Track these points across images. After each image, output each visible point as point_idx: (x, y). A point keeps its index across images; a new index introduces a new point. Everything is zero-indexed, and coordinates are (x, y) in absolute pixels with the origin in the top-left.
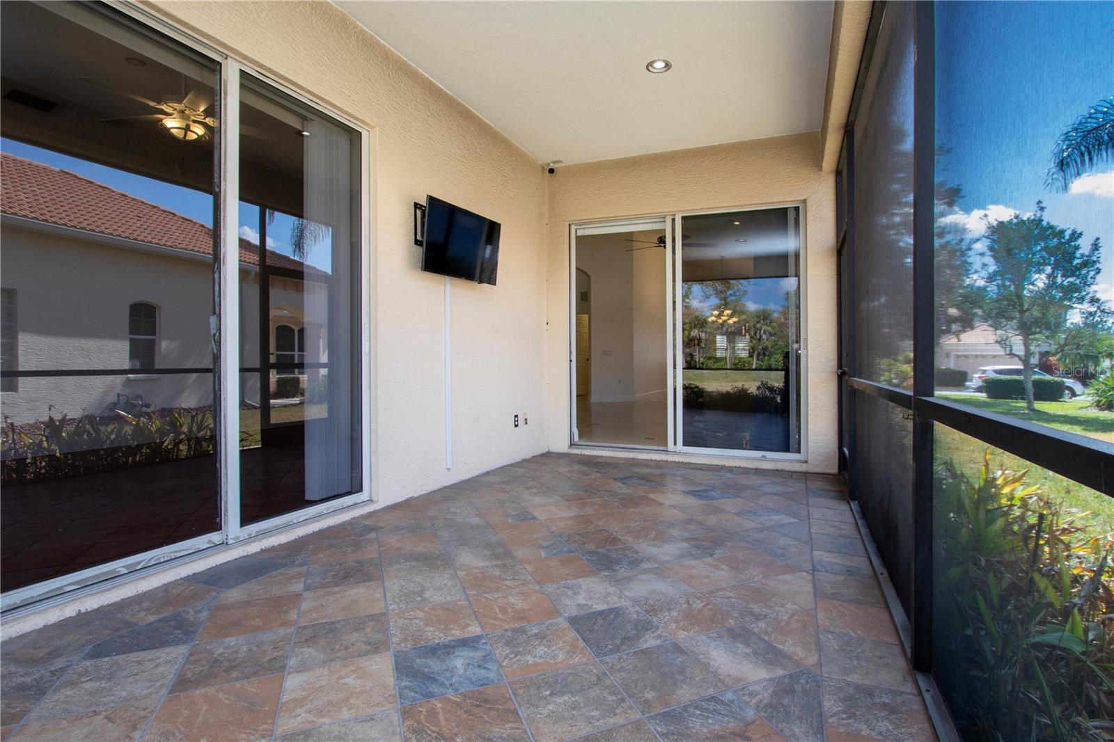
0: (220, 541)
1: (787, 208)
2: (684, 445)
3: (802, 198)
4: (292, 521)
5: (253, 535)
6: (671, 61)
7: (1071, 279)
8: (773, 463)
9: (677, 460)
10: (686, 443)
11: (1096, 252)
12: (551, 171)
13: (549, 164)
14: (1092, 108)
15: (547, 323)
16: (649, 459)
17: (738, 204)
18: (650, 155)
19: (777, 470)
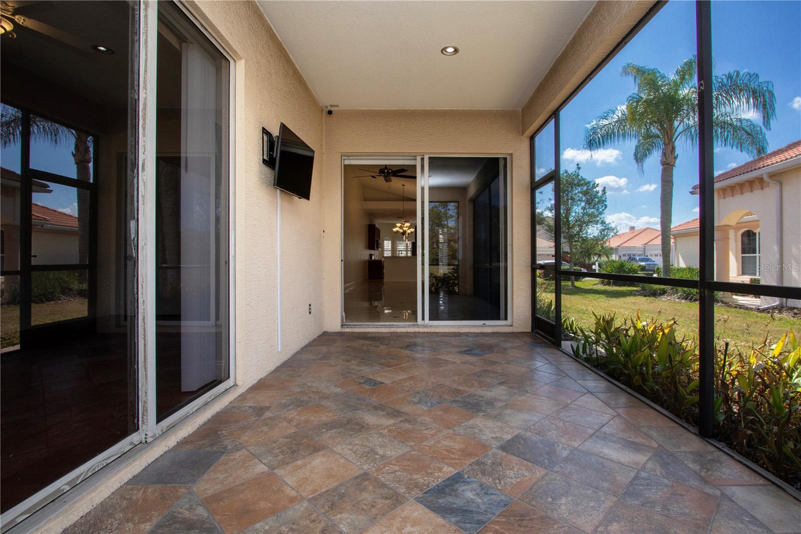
0: (138, 441)
1: (498, 158)
2: (430, 320)
3: (510, 152)
4: (189, 413)
5: (164, 431)
6: (457, 47)
7: (592, 210)
8: (491, 328)
9: (426, 331)
10: (430, 319)
11: (604, 195)
12: (330, 112)
13: (327, 107)
14: (605, 113)
15: (324, 231)
16: (405, 331)
17: (469, 152)
18: (407, 111)
19: (494, 333)
